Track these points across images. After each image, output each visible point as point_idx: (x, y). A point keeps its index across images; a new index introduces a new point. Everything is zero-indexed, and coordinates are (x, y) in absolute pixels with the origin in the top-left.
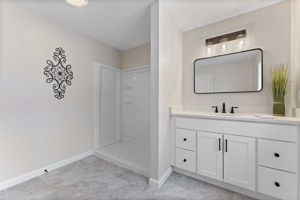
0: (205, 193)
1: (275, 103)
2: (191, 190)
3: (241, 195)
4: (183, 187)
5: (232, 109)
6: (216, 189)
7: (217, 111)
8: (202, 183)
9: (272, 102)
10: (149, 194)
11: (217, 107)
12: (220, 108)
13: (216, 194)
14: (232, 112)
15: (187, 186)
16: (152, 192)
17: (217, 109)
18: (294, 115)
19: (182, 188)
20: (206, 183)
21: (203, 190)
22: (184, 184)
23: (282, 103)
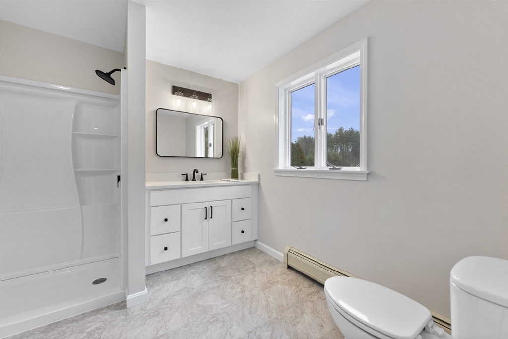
0: (196, 271)
1: (233, 169)
2: (182, 277)
3: (220, 256)
4: (171, 281)
5: (202, 176)
6: (201, 264)
7: (187, 180)
8: (185, 267)
9: (230, 169)
10: (141, 314)
11: (187, 174)
12: (190, 176)
13: (205, 267)
14: (202, 179)
15: (175, 277)
16: (142, 310)
17: (187, 176)
18: (242, 178)
19: (172, 283)
20: (189, 265)
21: (193, 271)
22: (170, 279)
23: (235, 169)
